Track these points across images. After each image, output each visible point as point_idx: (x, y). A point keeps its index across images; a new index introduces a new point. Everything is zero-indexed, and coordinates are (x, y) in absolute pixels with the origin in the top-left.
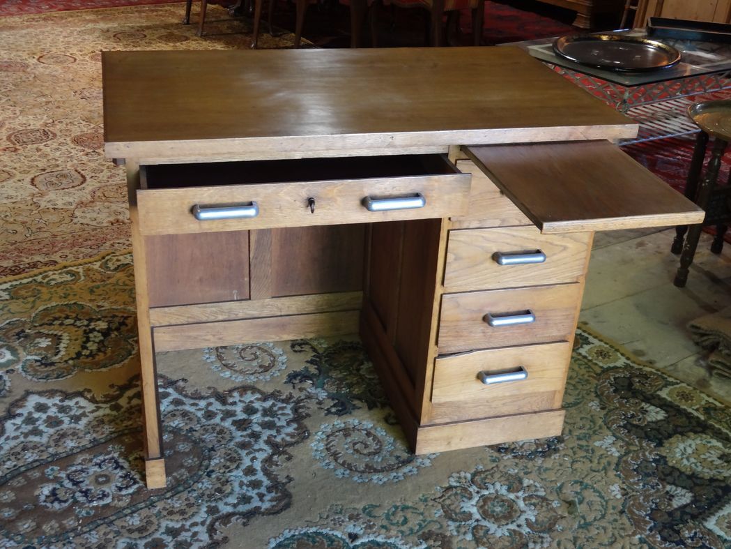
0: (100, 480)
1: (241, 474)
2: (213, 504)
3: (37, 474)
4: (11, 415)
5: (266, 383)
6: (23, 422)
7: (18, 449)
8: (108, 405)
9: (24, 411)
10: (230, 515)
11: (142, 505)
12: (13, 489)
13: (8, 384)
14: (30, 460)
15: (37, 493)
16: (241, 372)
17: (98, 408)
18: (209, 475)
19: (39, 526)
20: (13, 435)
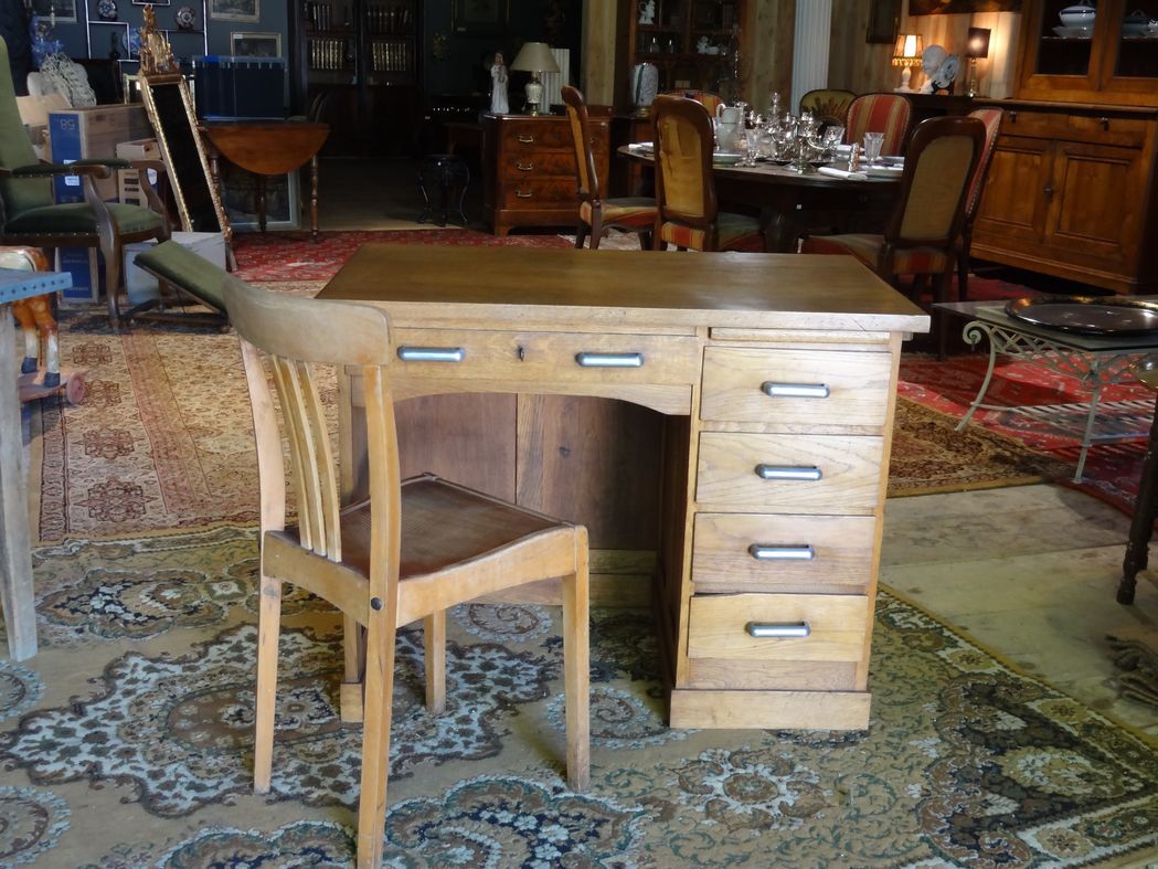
0: (293, 708)
1: (454, 721)
2: (410, 744)
3: (228, 695)
4: (218, 641)
5: (518, 644)
6: (229, 649)
7: (216, 672)
8: (327, 644)
9: (234, 640)
10: (422, 756)
11: (331, 735)
12: (197, 704)
13: (226, 614)
14: (225, 683)
15: (221, 711)
16: (492, 630)
17: (315, 646)
18: (415, 718)
19: (212, 738)
20: (213, 659)
